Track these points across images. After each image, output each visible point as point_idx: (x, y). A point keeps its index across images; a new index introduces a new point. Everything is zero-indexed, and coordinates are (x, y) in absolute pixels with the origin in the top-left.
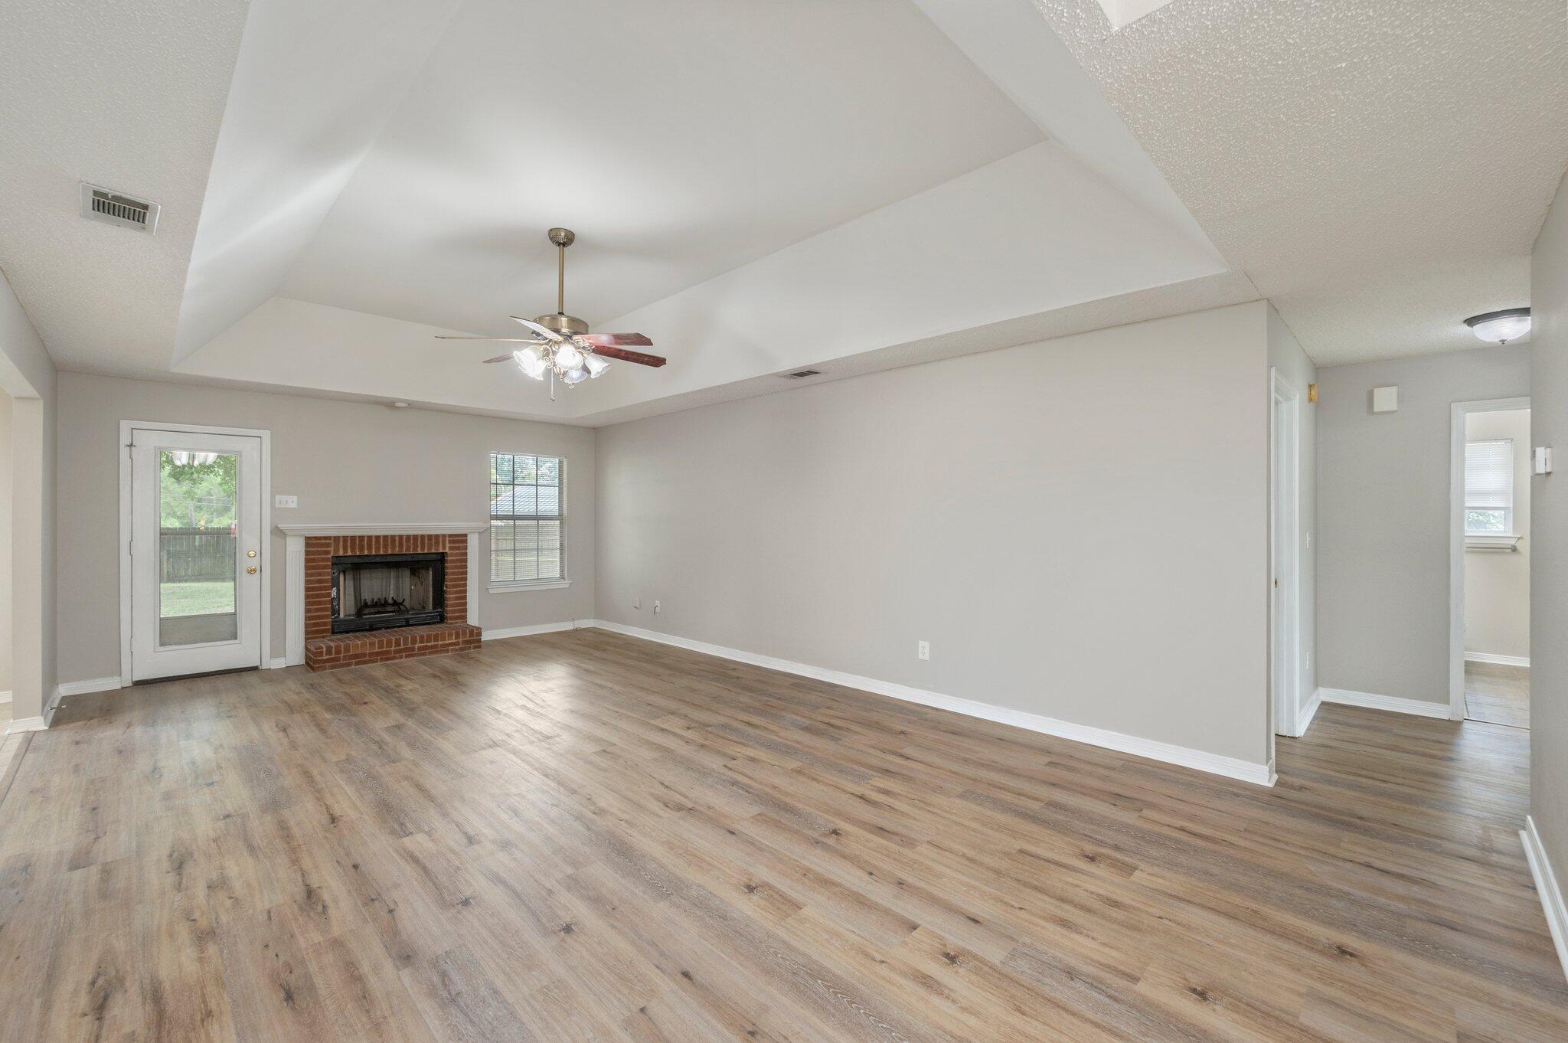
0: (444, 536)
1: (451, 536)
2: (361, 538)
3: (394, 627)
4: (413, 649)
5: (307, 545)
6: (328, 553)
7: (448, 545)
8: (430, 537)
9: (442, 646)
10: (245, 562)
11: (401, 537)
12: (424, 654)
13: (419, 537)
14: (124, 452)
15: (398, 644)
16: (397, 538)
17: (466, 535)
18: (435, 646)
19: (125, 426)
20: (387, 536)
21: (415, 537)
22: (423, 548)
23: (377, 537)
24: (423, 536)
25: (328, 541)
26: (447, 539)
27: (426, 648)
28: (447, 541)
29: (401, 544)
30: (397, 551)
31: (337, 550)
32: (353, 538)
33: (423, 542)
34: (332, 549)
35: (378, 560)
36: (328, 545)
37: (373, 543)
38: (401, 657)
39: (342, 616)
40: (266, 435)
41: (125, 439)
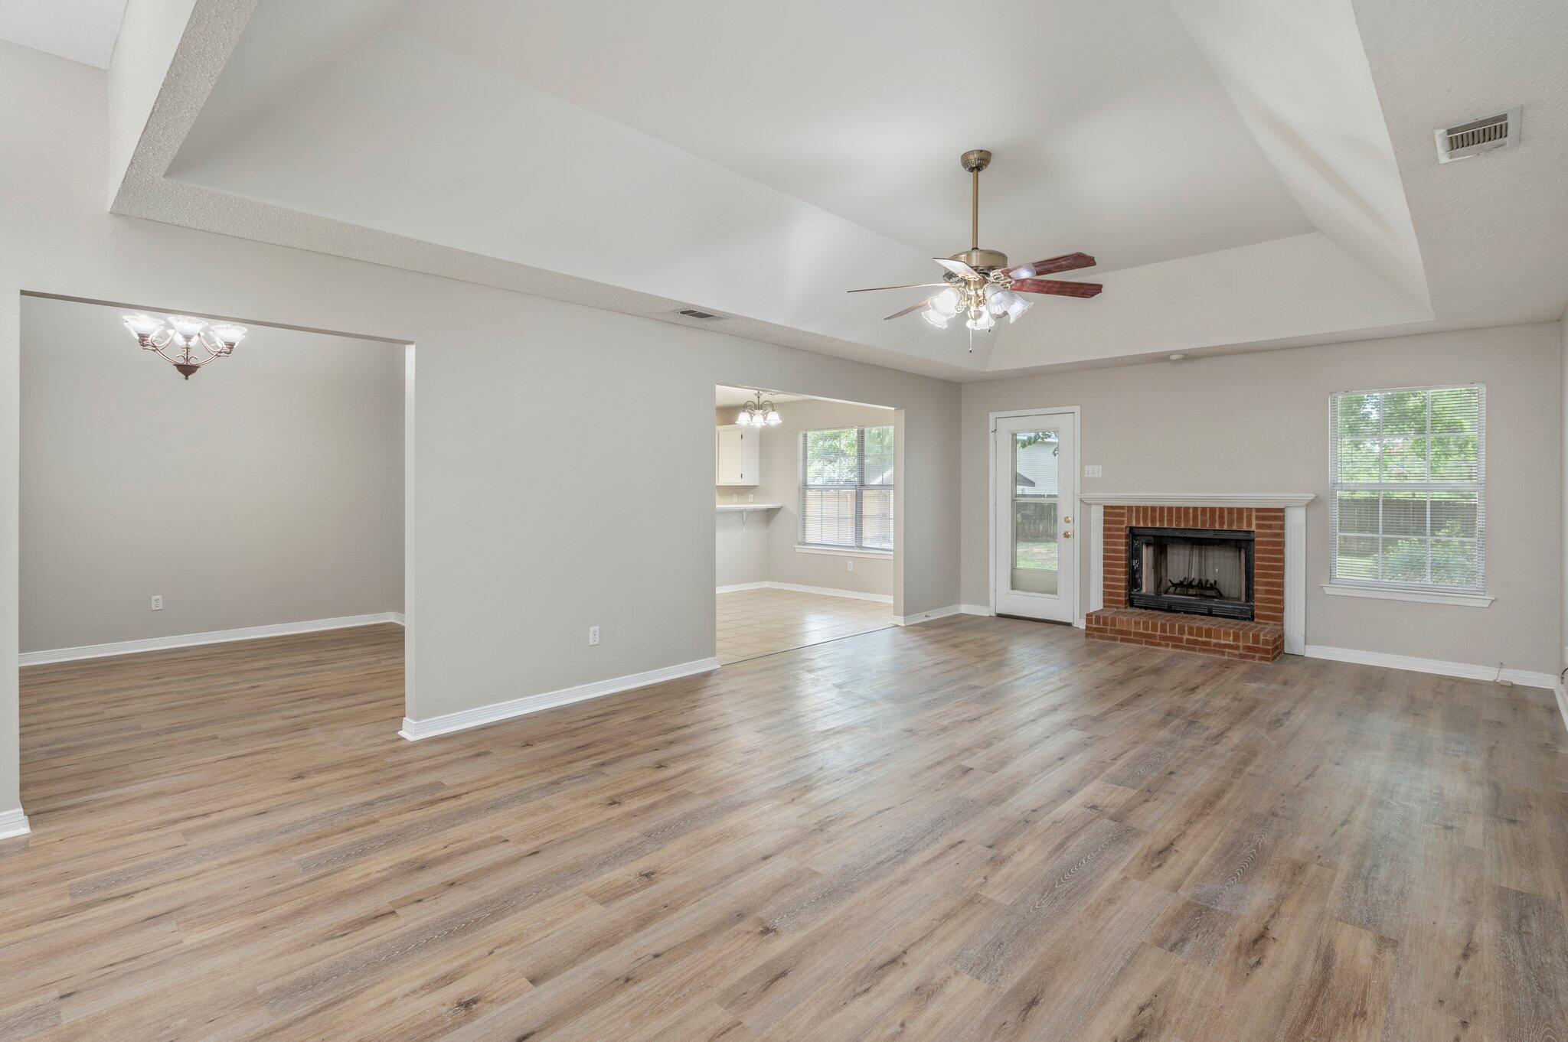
0: (1250, 510)
1: (1258, 510)
2: (1154, 509)
3: (1195, 613)
4: (1180, 640)
5: (1105, 514)
6: (1122, 522)
7: (1254, 522)
8: (1231, 510)
9: (1216, 645)
10: (1062, 527)
11: (1195, 509)
12: (1194, 649)
13: (1217, 510)
14: (991, 435)
15: (1163, 630)
16: (1191, 511)
17: (1282, 510)
18: (1208, 644)
19: (992, 416)
20: (1180, 508)
21: (1213, 510)
22: (1222, 523)
23: (1170, 509)
24: (1221, 510)
25: (1121, 511)
26: (1254, 514)
27: (1196, 642)
28: (1254, 517)
29: (1195, 518)
30: (1191, 525)
31: (1130, 520)
32: (1145, 508)
33: (1221, 517)
34: (1125, 519)
35: (1177, 534)
36: (1122, 515)
37: (1166, 515)
38: (1167, 646)
39: (1144, 590)
40: (1077, 409)
41: (992, 428)
